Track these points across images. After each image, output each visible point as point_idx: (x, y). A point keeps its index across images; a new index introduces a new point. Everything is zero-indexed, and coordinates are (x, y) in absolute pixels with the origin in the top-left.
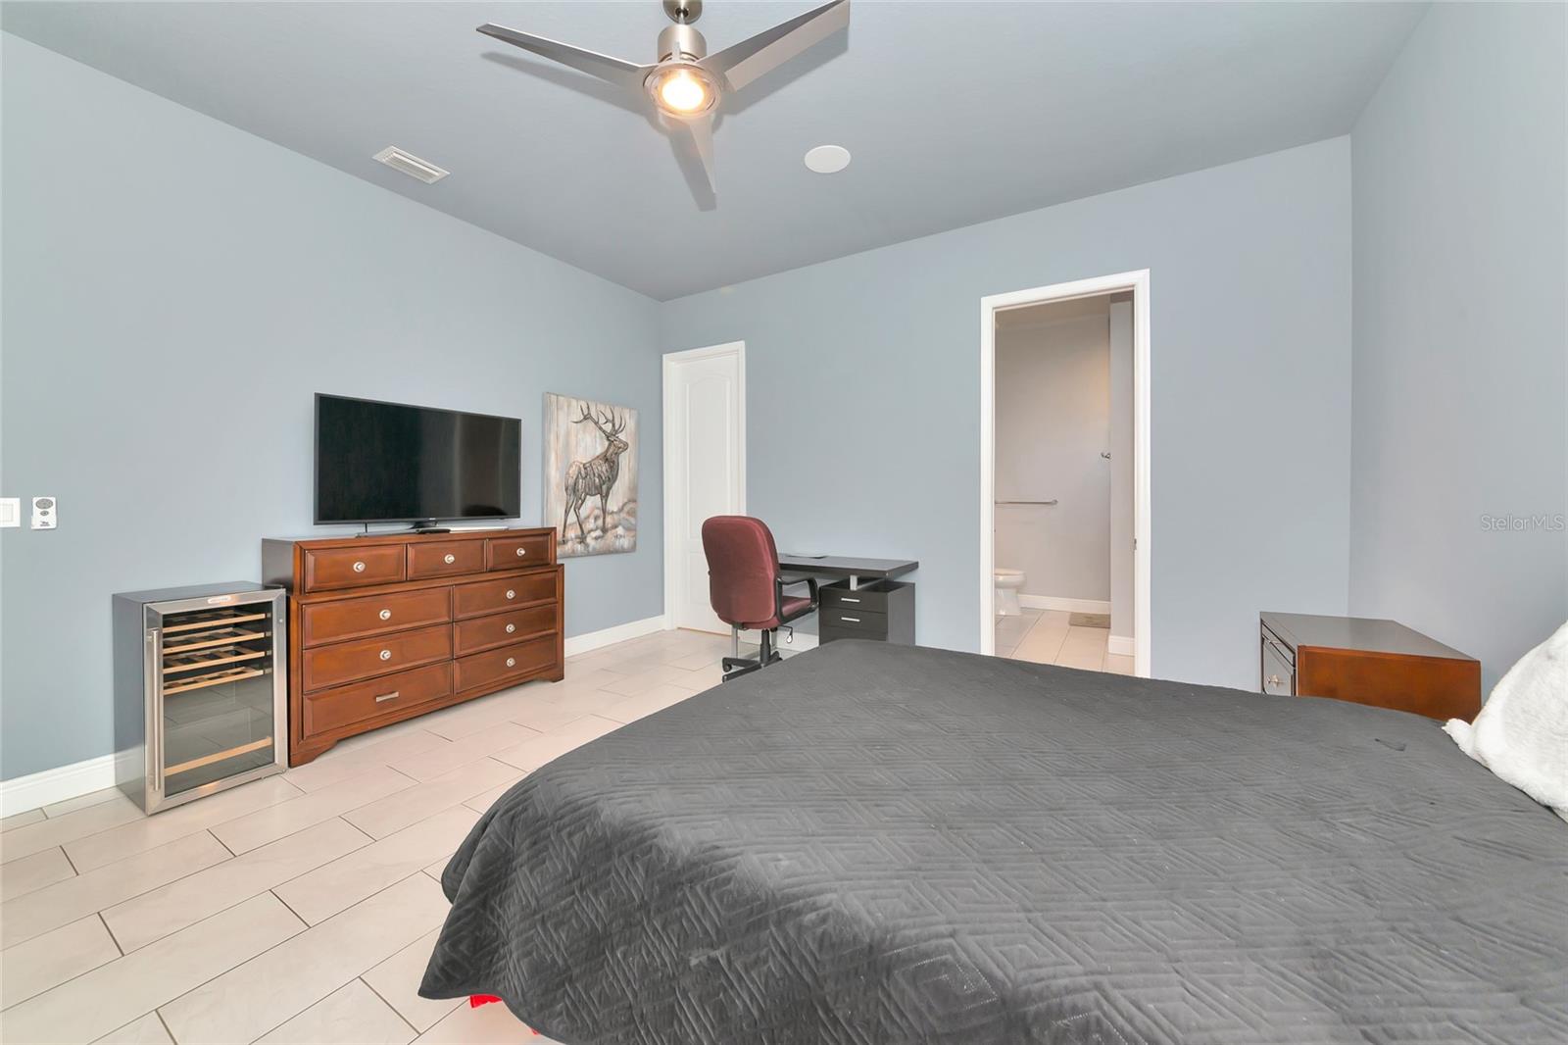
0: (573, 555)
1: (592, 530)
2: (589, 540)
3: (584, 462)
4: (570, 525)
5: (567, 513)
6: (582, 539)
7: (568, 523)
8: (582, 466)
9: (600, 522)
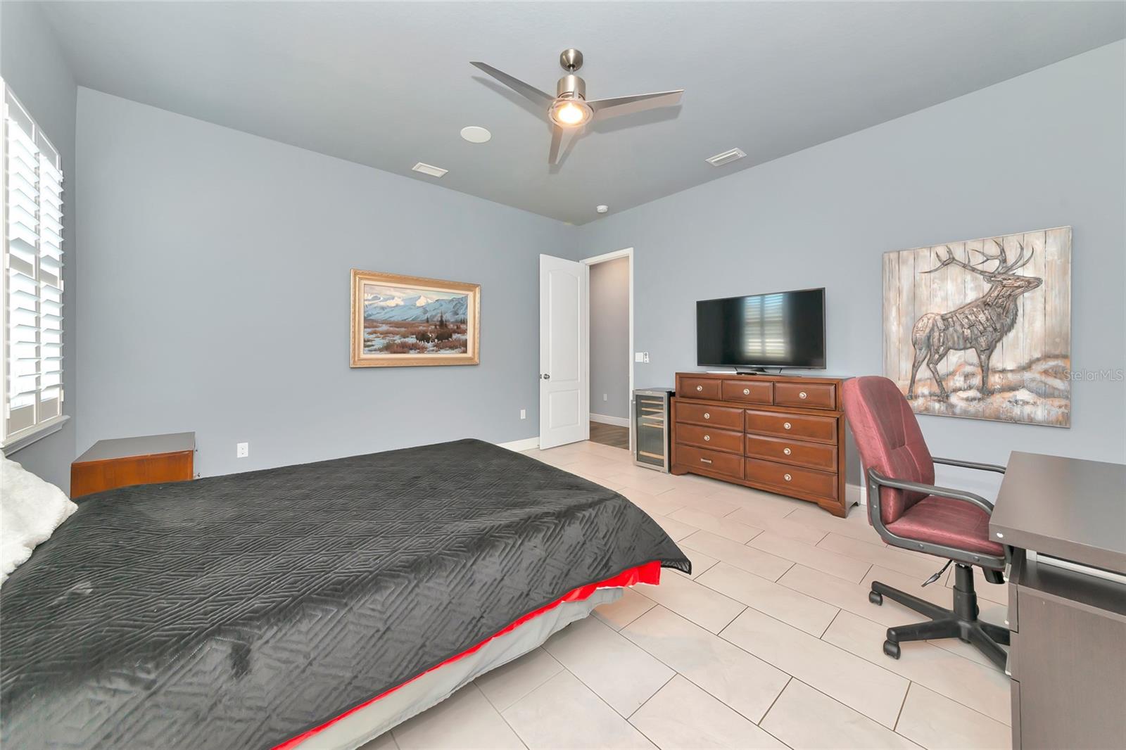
0: (927, 412)
1: (960, 389)
2: (954, 399)
3: (943, 313)
4: (920, 380)
5: (915, 367)
6: (943, 396)
7: (918, 377)
8: (938, 318)
9: (977, 381)
